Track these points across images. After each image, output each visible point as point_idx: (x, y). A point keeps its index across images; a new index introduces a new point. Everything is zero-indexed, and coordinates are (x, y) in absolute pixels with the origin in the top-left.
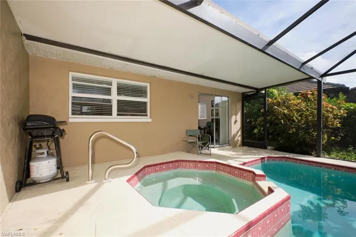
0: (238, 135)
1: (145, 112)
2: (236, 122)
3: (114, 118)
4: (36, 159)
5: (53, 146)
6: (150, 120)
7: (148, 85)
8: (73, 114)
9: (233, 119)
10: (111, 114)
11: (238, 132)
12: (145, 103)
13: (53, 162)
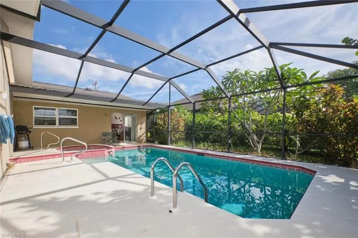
0: (143, 136)
1: (76, 123)
2: (141, 129)
3: (57, 126)
4: (21, 141)
5: (26, 136)
6: (78, 127)
7: (77, 110)
8: (35, 125)
9: (139, 126)
10: (55, 125)
11: (143, 134)
12: (76, 119)
13: (27, 142)
